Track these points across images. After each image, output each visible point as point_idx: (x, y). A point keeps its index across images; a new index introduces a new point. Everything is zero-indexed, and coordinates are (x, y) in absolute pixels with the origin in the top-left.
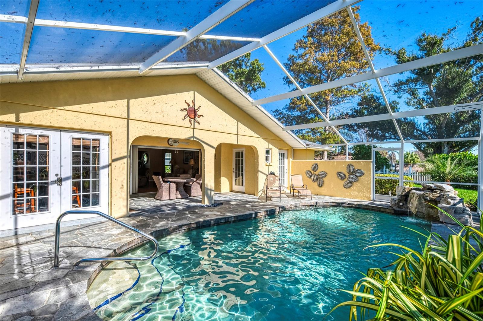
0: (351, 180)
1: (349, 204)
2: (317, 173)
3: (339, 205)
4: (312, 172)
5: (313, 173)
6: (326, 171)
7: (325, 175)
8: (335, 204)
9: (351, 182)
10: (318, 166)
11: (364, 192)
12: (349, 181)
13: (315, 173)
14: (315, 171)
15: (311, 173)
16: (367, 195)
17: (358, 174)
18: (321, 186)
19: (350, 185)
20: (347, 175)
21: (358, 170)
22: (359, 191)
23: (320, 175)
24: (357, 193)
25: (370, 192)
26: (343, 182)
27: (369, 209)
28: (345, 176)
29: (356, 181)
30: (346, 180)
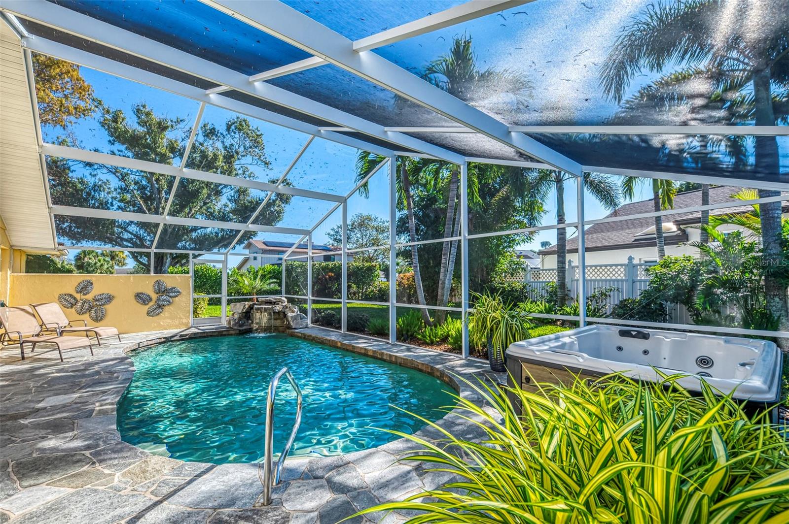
0: (161, 303)
1: (181, 336)
2: (90, 297)
3: (168, 340)
4: (78, 296)
5: (78, 299)
6: (111, 293)
7: (110, 299)
8: (163, 340)
9: (160, 307)
10: (92, 284)
11: (180, 318)
12: (158, 305)
13: (83, 297)
14: (84, 294)
15: (75, 298)
16: (184, 321)
17: (171, 294)
18: (101, 319)
19: (158, 311)
20: (154, 296)
21: (172, 289)
22: (172, 318)
23: (98, 300)
24: (169, 321)
25: (189, 317)
26: (148, 306)
27: (207, 336)
28: (151, 299)
29: (170, 303)
30: (151, 304)
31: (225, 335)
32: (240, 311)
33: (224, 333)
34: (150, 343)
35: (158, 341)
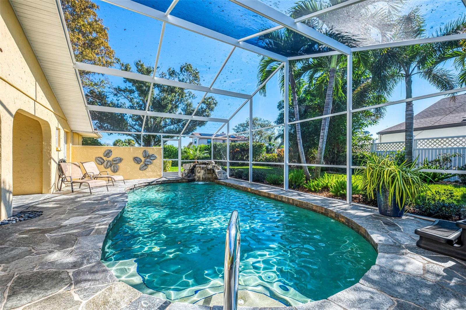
0: (147, 163)
1: (157, 182)
2: (110, 159)
3: (150, 184)
4: (105, 158)
5: (105, 160)
6: (122, 157)
7: (121, 160)
8: (147, 184)
9: (146, 165)
10: (111, 152)
11: (157, 172)
12: (145, 164)
13: (107, 159)
14: (108, 158)
15: (103, 160)
16: (159, 173)
17: (152, 158)
18: (117, 171)
19: (145, 167)
20: (143, 159)
21: (152, 155)
22: (153, 171)
23: (114, 161)
24: (152, 173)
25: (161, 172)
26: (140, 165)
27: (171, 183)
28: (141, 161)
29: (151, 163)
30: (142, 163)
31: (180, 182)
32: (188, 168)
33: (180, 181)
34: (140, 185)
35: (145, 184)
